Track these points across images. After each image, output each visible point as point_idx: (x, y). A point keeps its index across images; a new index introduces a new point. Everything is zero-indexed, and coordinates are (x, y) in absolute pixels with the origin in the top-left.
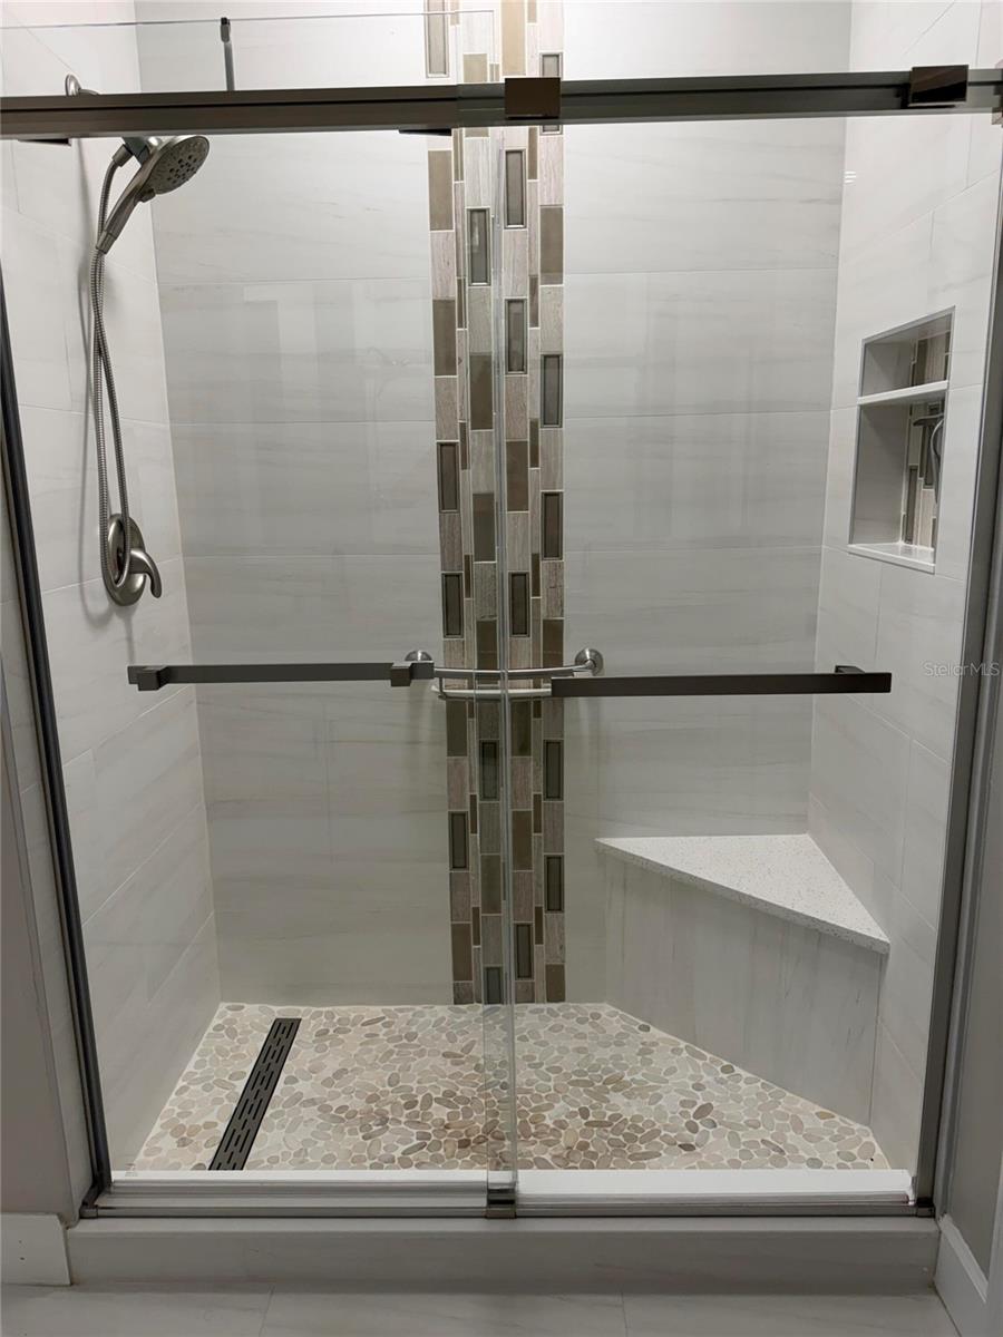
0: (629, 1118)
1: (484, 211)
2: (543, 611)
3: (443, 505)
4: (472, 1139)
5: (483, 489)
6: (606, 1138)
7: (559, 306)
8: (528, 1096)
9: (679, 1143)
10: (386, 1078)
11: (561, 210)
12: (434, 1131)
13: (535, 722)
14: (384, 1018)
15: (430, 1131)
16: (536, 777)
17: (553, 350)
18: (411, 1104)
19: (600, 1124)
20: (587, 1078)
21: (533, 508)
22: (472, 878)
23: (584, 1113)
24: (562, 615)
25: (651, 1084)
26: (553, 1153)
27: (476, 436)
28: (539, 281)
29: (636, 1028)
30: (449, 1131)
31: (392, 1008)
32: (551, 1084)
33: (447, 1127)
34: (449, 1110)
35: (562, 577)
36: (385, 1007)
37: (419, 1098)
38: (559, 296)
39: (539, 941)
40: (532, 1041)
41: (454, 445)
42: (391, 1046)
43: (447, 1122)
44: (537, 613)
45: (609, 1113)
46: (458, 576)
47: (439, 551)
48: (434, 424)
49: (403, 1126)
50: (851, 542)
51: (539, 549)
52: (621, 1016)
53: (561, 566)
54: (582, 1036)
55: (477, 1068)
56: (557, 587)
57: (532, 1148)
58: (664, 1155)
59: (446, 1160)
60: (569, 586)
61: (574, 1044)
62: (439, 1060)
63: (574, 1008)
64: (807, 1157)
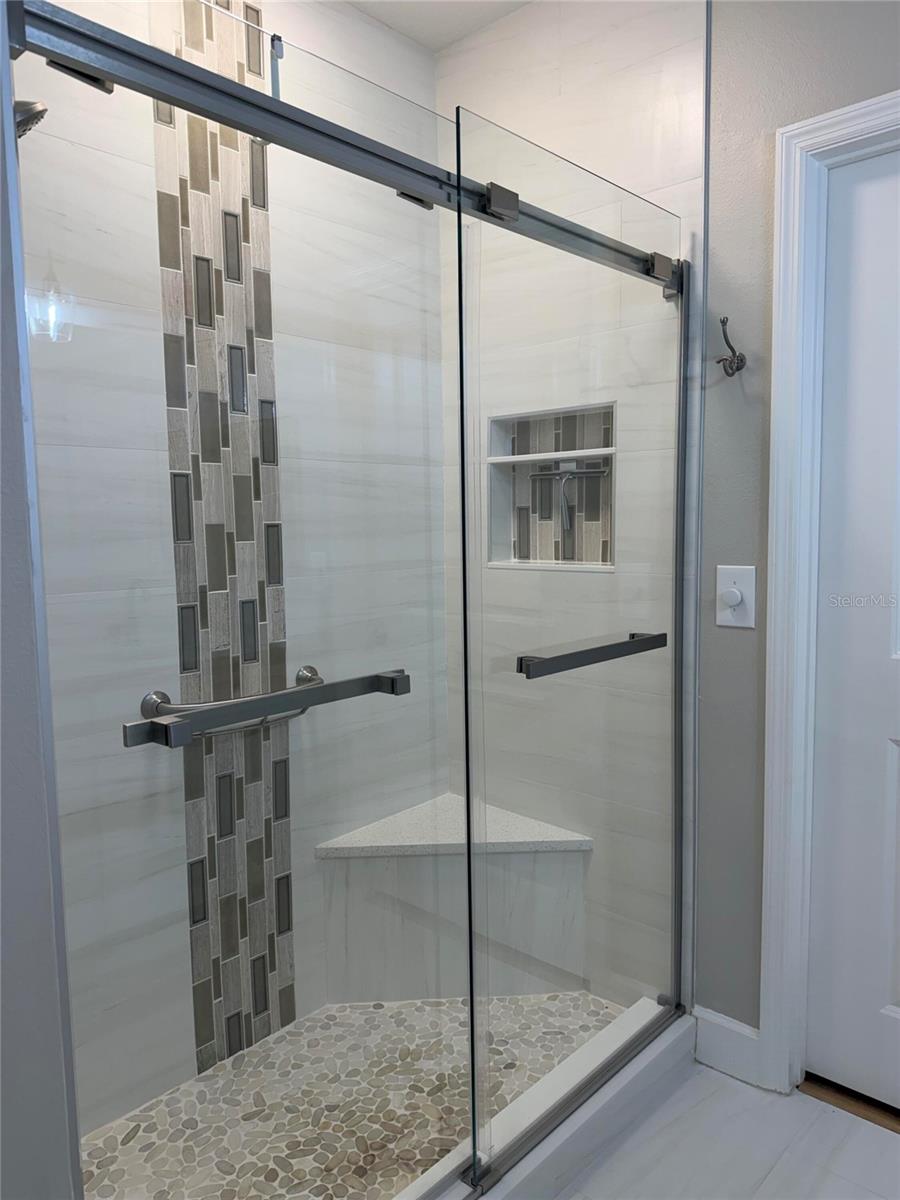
0: (450, 1072)
1: (208, 261)
2: (269, 635)
3: (177, 537)
4: (361, 1163)
5: (214, 521)
6: (454, 1095)
7: (271, 359)
8: (360, 1104)
9: (502, 1067)
10: (216, 1171)
11: (269, 275)
12: (321, 1180)
13: (265, 746)
14: (139, 1125)
15: (319, 1183)
16: (267, 801)
17: (268, 397)
18: (271, 1176)
19: (439, 1088)
20: (384, 1065)
21: (258, 539)
22: (211, 927)
23: (416, 1088)
24: (285, 637)
25: (433, 1041)
26: (435, 1130)
27: (206, 469)
28: (254, 334)
29: (372, 1009)
30: (335, 1171)
31: (137, 1112)
32: (364, 1084)
33: (328, 1170)
34: (312, 1156)
35: (284, 602)
36: (128, 1116)
37: (272, 1165)
38: (270, 351)
39: (273, 968)
40: (307, 1064)
41: (187, 476)
42: (181, 1143)
43: (323, 1167)
44: (265, 637)
45: (434, 1078)
46: (193, 607)
47: (175, 583)
48: (167, 453)
49: (288, 1196)
50: (489, 561)
51: (264, 577)
52: (350, 1007)
53: (282, 591)
54: (339, 1038)
55: (288, 1110)
56: (280, 612)
57: (415, 1137)
58: (504, 1080)
59: (365, 1193)
60: (290, 610)
61: (342, 1047)
62: (248, 1126)
63: (308, 1020)
64: (577, 1027)
